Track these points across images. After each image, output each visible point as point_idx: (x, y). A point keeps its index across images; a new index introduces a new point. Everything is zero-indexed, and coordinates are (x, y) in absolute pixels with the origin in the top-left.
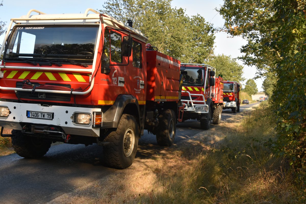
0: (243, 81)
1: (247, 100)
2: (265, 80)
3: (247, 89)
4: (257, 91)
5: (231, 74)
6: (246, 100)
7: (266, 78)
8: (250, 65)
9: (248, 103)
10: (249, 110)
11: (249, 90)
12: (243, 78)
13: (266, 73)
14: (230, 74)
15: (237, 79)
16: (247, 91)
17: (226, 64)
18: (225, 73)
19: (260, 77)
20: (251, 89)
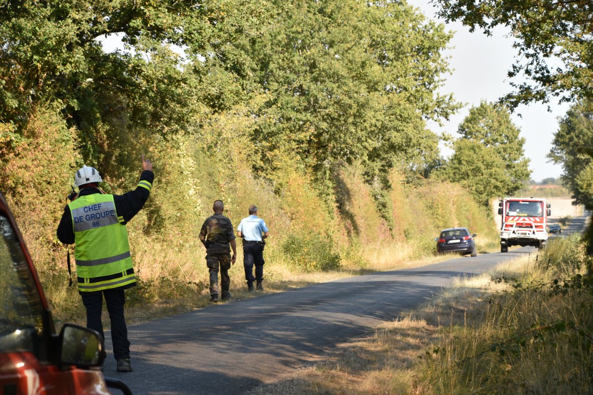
0: (442, 119)
1: (464, 233)
2: (570, 113)
3: (468, 162)
4: (527, 175)
5: (375, 71)
6: (456, 228)
7: (570, 103)
8: (482, 24)
9: (469, 251)
10: (474, 292)
11: (477, 171)
12: (447, 99)
13: (574, 73)
14: (368, 70)
15: (410, 102)
16: (465, 176)
17: (347, 9)
18: (340, 67)
19: (541, 96)
20: (489, 166)
